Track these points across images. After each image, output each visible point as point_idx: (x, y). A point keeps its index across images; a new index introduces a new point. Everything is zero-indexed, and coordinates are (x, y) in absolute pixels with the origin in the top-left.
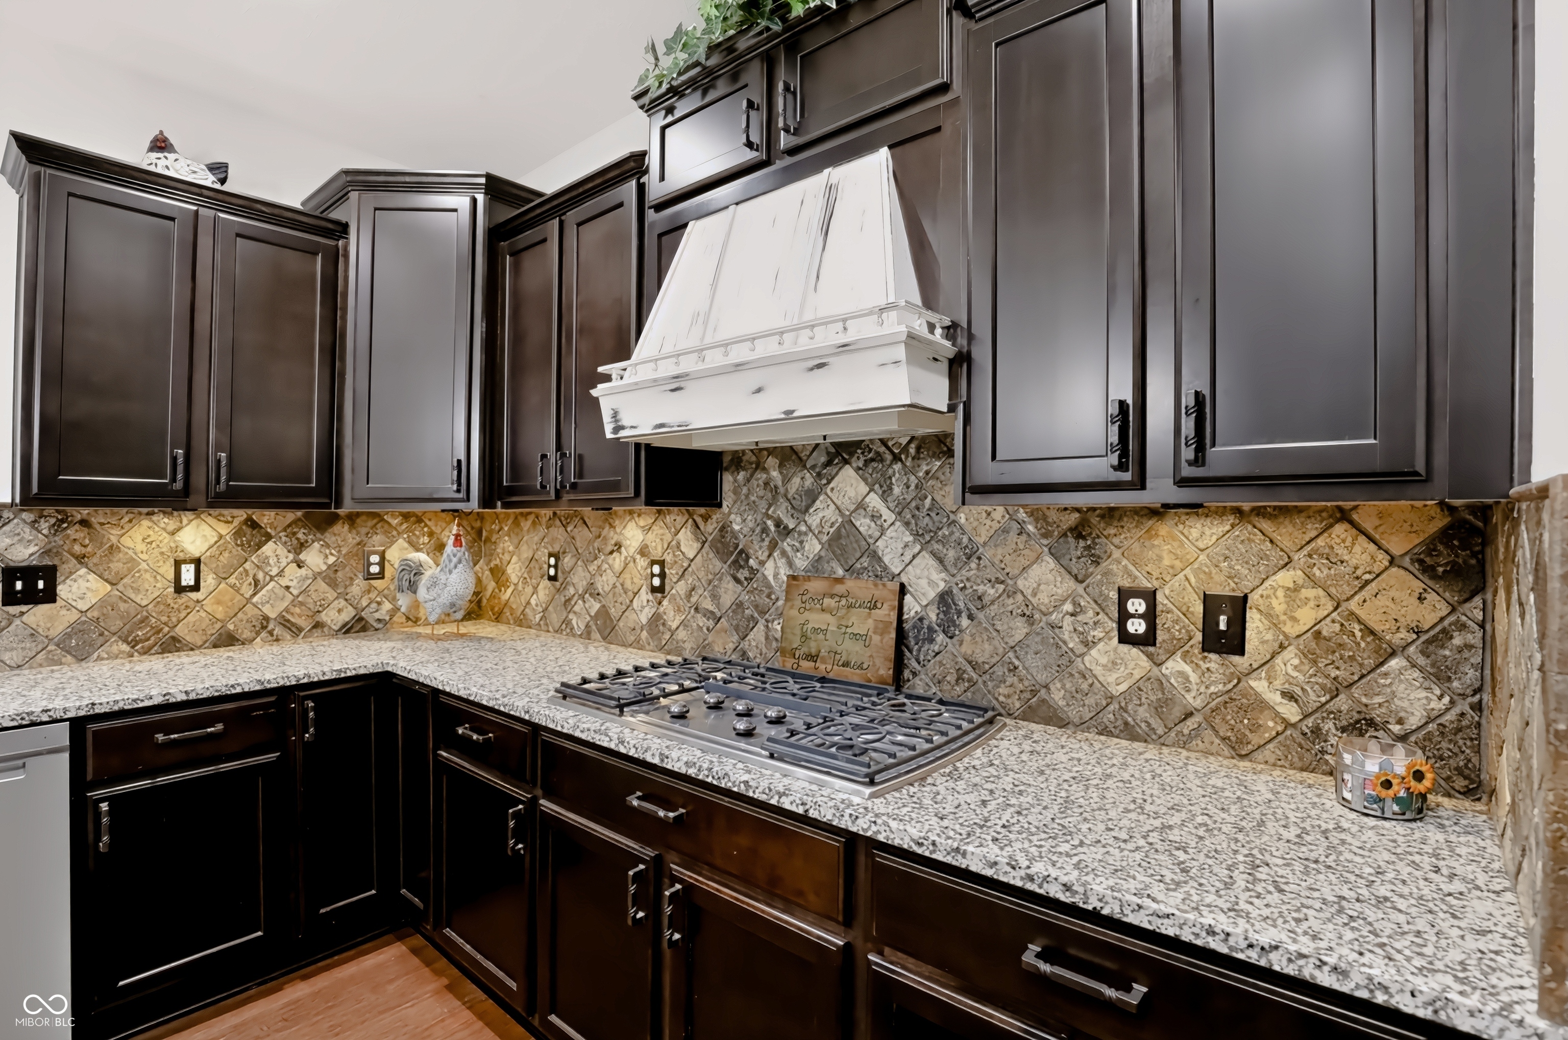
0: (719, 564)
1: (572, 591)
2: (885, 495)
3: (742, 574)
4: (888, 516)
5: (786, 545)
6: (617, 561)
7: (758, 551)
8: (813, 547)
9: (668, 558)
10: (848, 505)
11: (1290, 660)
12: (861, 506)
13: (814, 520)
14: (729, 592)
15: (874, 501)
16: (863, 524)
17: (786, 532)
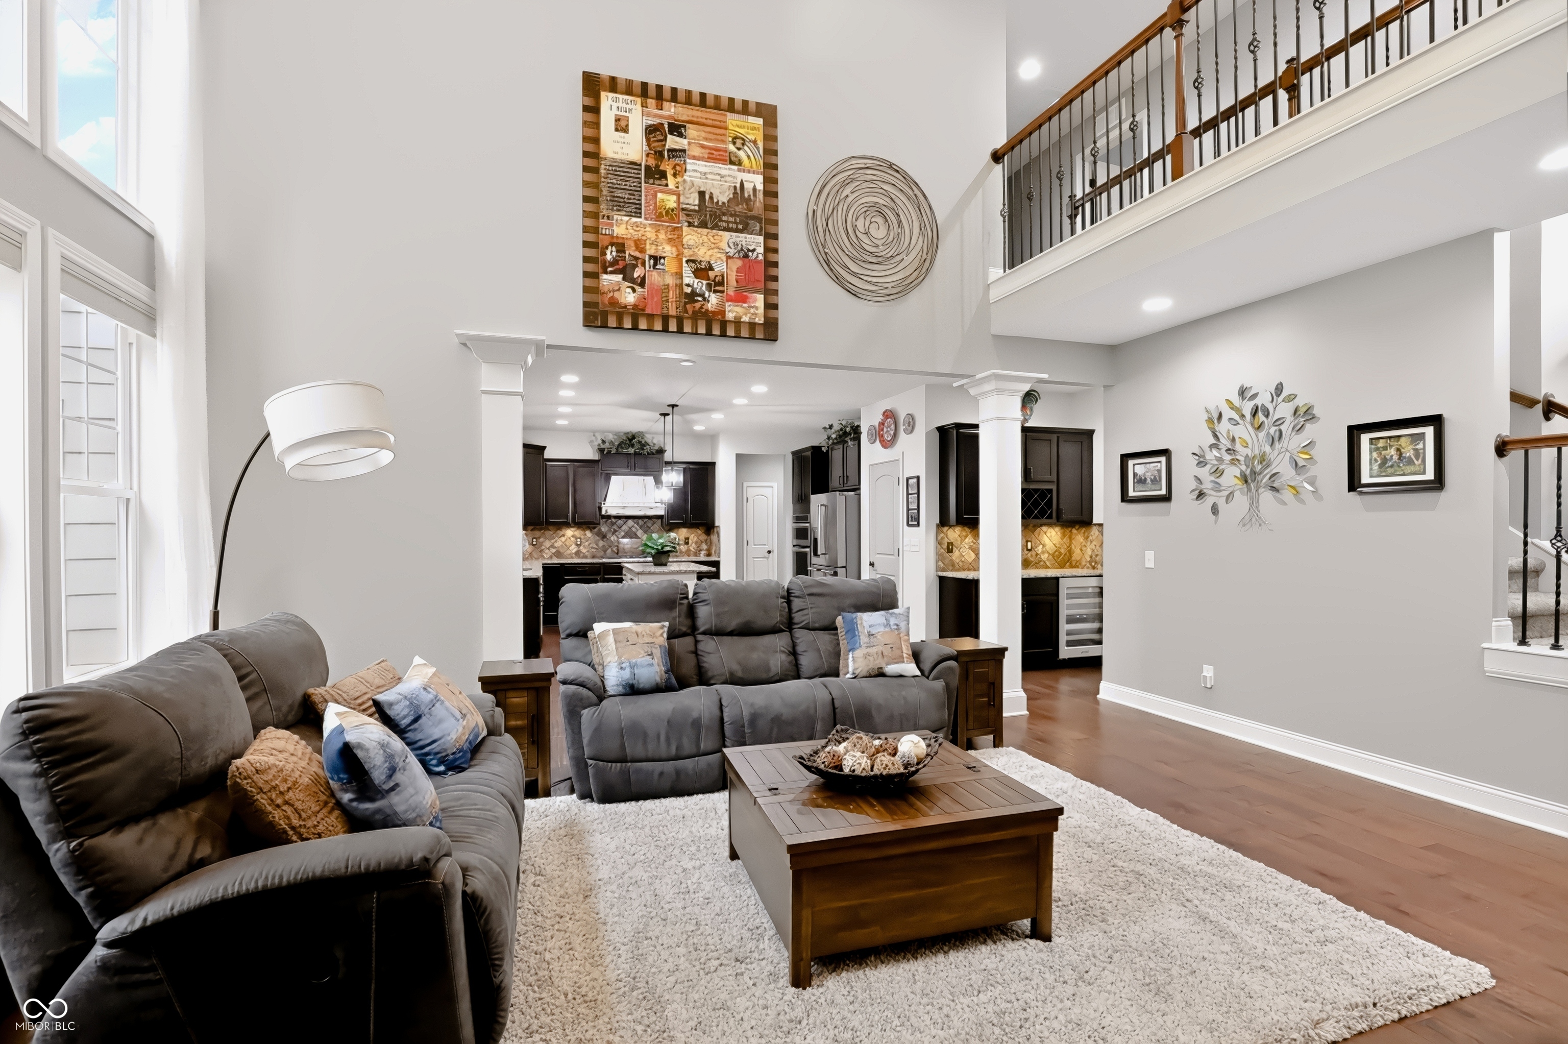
0: (598, 538)
1: (543, 547)
2: (638, 524)
3: (605, 540)
4: (638, 528)
5: (617, 533)
6: (563, 539)
7: (609, 535)
8: (623, 534)
9: (582, 537)
10: (630, 526)
11: (694, 545)
12: (633, 526)
13: (623, 528)
14: (601, 543)
15: (636, 525)
16: (634, 529)
17: (617, 531)
